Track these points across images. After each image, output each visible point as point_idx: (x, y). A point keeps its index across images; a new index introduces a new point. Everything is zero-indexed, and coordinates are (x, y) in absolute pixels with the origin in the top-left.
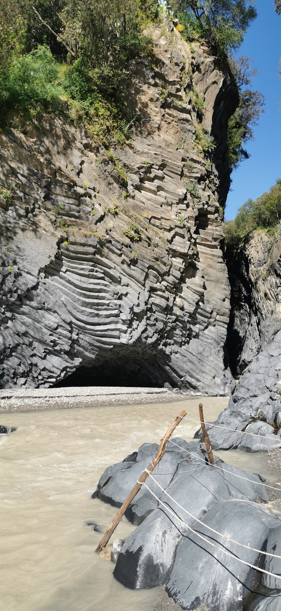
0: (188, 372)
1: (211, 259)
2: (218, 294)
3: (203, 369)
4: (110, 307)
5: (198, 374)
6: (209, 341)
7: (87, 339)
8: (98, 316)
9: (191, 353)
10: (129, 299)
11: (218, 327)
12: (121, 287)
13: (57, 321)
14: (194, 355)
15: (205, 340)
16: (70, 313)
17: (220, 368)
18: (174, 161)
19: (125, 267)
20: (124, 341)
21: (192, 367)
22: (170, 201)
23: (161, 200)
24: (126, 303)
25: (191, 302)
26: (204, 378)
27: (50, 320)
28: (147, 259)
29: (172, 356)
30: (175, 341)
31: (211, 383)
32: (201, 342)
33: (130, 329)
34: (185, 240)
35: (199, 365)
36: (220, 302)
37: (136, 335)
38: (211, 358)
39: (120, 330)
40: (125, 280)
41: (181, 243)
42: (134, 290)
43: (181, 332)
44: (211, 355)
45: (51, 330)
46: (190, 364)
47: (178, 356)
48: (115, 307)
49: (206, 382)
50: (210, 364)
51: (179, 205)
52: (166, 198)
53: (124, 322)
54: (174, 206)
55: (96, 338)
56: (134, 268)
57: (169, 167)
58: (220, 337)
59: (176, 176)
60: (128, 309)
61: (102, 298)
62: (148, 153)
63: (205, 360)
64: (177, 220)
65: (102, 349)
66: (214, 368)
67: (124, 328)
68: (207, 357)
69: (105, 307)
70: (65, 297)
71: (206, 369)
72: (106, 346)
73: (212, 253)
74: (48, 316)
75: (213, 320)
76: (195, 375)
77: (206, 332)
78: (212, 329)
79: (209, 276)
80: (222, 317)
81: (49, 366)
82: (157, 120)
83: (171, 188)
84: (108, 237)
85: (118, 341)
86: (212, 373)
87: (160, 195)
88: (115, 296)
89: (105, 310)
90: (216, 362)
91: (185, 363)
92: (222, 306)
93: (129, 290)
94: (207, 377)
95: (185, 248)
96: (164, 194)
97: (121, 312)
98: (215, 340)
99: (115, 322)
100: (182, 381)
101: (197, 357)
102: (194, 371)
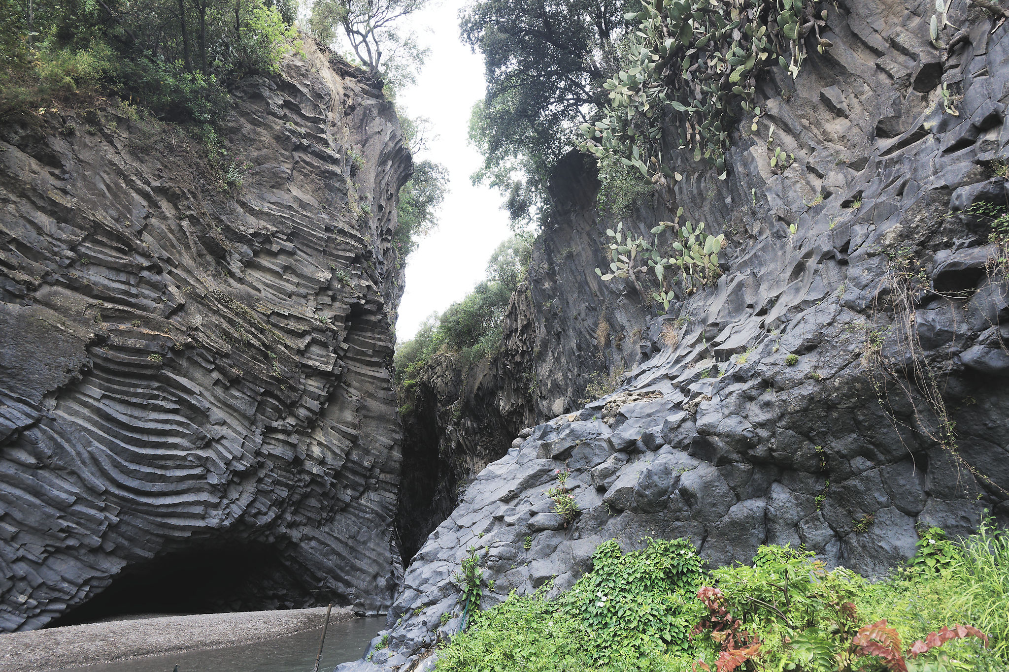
0: (330, 571)
1: (373, 383)
2: (381, 438)
3: (358, 563)
4: (186, 463)
5: (347, 573)
6: (368, 516)
7: (139, 523)
8: (163, 478)
9: (336, 538)
10: (226, 448)
11: (382, 492)
12: (209, 427)
13: (76, 490)
14: (341, 542)
15: (361, 514)
16: (105, 474)
17: (386, 560)
18: (313, 230)
19: (219, 391)
20: (213, 522)
21: (338, 561)
22: (302, 291)
23: (290, 288)
24: (219, 453)
25: (338, 451)
26: (358, 578)
27: (61, 489)
28: (262, 380)
29: (303, 544)
30: (309, 518)
31: (370, 587)
32: (353, 519)
33: (225, 501)
34: (328, 351)
35: (349, 557)
36: (386, 451)
37: (236, 511)
38: (371, 545)
39: (206, 504)
40: (218, 413)
41: (322, 356)
42: (235, 431)
43: (320, 502)
44: (370, 539)
45: (63, 507)
46: (334, 557)
47: (313, 543)
48: (197, 463)
49: (363, 585)
50: (367, 553)
51: (319, 297)
52: (298, 285)
53: (214, 489)
54: (311, 297)
55: (159, 519)
56: (238, 394)
57: (304, 238)
58: (386, 507)
59: (315, 253)
60: (223, 466)
61: (175, 446)
62: (269, 214)
63: (360, 548)
64: (316, 319)
65: (168, 540)
66: (375, 561)
67: (214, 500)
68: (365, 543)
69: (178, 463)
70: (97, 444)
71: (362, 564)
72: (177, 534)
73: (372, 374)
74: (58, 482)
75: (373, 481)
76: (343, 575)
77: (363, 502)
78: (372, 495)
79: (369, 410)
80: (388, 476)
81: (52, 578)
82: (286, 167)
83: (308, 270)
84: (190, 340)
85: (201, 523)
86: (373, 570)
87: (288, 281)
88: (199, 443)
89: (178, 467)
90: (379, 550)
91: (326, 555)
92: (389, 458)
93: (224, 431)
94: (363, 576)
95: (327, 363)
96: (295, 279)
97: (209, 471)
98: (377, 513)
99: (199, 490)
100: (319, 588)
101: (346, 544)
102: (341, 569)
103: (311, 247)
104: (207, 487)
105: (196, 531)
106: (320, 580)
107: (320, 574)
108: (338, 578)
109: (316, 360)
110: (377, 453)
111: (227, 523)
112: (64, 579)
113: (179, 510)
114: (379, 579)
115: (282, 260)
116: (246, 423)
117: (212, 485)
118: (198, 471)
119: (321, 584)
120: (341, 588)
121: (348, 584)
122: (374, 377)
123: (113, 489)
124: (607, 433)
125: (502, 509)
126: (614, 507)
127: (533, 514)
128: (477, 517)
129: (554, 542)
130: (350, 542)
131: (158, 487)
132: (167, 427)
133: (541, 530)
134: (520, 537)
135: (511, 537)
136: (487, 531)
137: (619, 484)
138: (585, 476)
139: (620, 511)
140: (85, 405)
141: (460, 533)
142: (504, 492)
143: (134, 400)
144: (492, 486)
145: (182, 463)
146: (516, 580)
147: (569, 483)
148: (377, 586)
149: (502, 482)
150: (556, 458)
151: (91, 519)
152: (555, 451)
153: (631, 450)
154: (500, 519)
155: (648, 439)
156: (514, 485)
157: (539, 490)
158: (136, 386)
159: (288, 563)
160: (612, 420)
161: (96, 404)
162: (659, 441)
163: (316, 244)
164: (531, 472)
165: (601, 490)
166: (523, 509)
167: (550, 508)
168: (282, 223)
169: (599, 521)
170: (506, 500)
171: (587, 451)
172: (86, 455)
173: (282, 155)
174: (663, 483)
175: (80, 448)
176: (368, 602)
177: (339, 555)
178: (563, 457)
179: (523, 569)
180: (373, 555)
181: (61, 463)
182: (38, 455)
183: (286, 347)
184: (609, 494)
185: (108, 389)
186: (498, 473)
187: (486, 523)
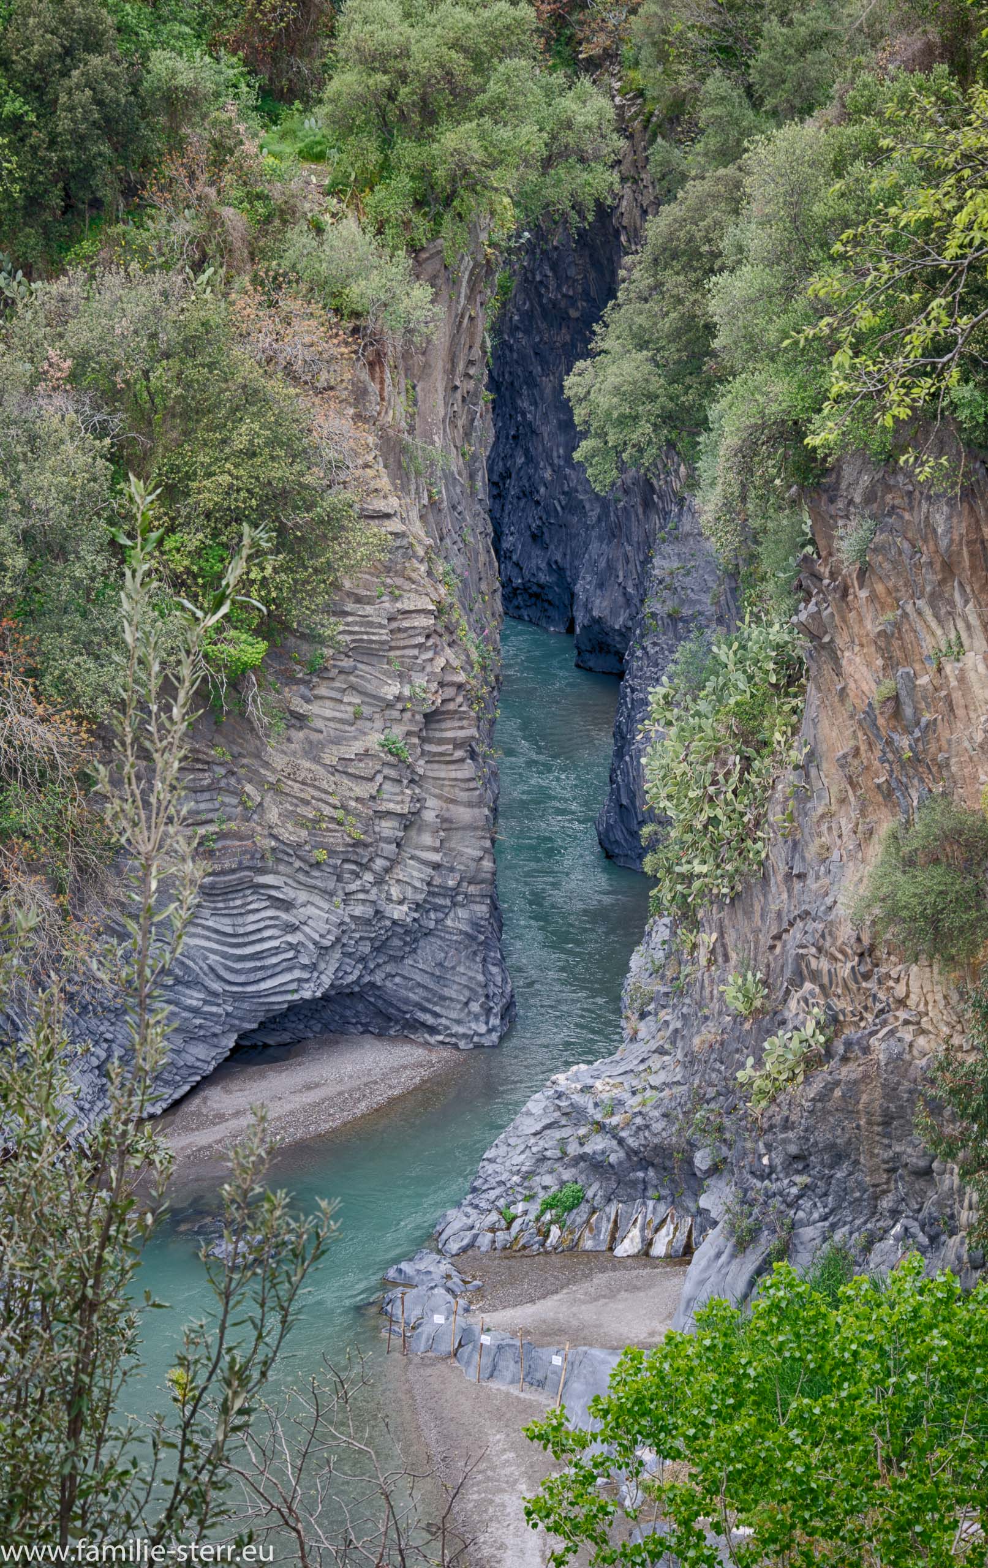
0: (417, 1005)
2: (469, 851)
3: (447, 992)
4: (279, 951)
5: (435, 1004)
6: (455, 938)
7: (246, 1006)
8: (261, 968)
9: (421, 970)
10: (313, 928)
11: (472, 908)
12: (296, 912)
13: (202, 996)
14: (427, 973)
15: (447, 937)
16: (220, 978)
17: (479, 984)
19: (301, 877)
20: (307, 995)
21: (425, 994)
22: (368, 712)
24: (306, 935)
25: (418, 884)
26: (448, 1007)
27: (191, 997)
29: (388, 984)
30: (391, 958)
31: (463, 1014)
32: (439, 942)
33: (316, 974)
35: (436, 987)
36: (473, 865)
37: (326, 981)
38: (461, 969)
39: (299, 980)
40: (302, 896)
41: (394, 795)
42: (318, 907)
44: (459, 963)
45: (196, 1011)
46: (420, 991)
47: (398, 980)
48: (287, 948)
49: (453, 1015)
50: (457, 979)
51: (386, 713)
53: (304, 967)
55: (260, 1000)
58: (476, 925)
59: (378, 659)
60: (311, 946)
61: (267, 939)
63: (448, 976)
64: (386, 751)
65: (269, 1013)
66: (465, 987)
67: (306, 975)
68: (453, 969)
69: (273, 952)
70: (212, 957)
71: (451, 992)
73: (453, 775)
74: (188, 992)
75: (460, 898)
76: (430, 1007)
77: (449, 922)
78: (462, 913)
79: (451, 822)
80: (478, 888)
81: (190, 1060)
85: (296, 997)
86: (464, 996)
87: (349, 704)
88: (289, 930)
89: (272, 956)
90: (470, 974)
91: (411, 989)
92: (478, 870)
93: (311, 910)
94: (453, 1005)
95: (402, 802)
96: (357, 699)
97: (299, 953)
98: (466, 934)
101: (432, 974)
102: (428, 1000)
103: (372, 654)
104: (299, 966)
105: (292, 1004)
106: (404, 1013)
107: (405, 1008)
108: (425, 1010)
109: (389, 802)
110: (463, 868)
111: (318, 994)
112: (198, 1059)
113: (278, 989)
114: (470, 1005)
115: (342, 681)
116: (329, 897)
117: (303, 964)
118: (291, 954)
120: (429, 1019)
121: (436, 1015)
123: (228, 988)
124: (590, 1109)
127: (545, 1149)
128: (519, 1141)
130: (436, 971)
131: (260, 975)
132: (262, 925)
133: (549, 1159)
134: (539, 1160)
140: (202, 927)
142: (534, 1130)
143: (235, 912)
145: (276, 951)
147: (569, 1132)
148: (469, 1012)
150: (563, 1114)
151: (212, 1014)
152: (563, 1111)
154: (529, 1148)
157: (552, 1133)
158: (235, 899)
159: (372, 1000)
160: (595, 1099)
161: (208, 923)
162: (607, 1130)
163: (379, 650)
164: (549, 1121)
166: (541, 1144)
171: (579, 1116)
172: (206, 968)
175: (201, 963)
177: (425, 987)
178: (567, 1114)
180: (462, 981)
181: (189, 978)
183: (357, 799)
185: (218, 909)
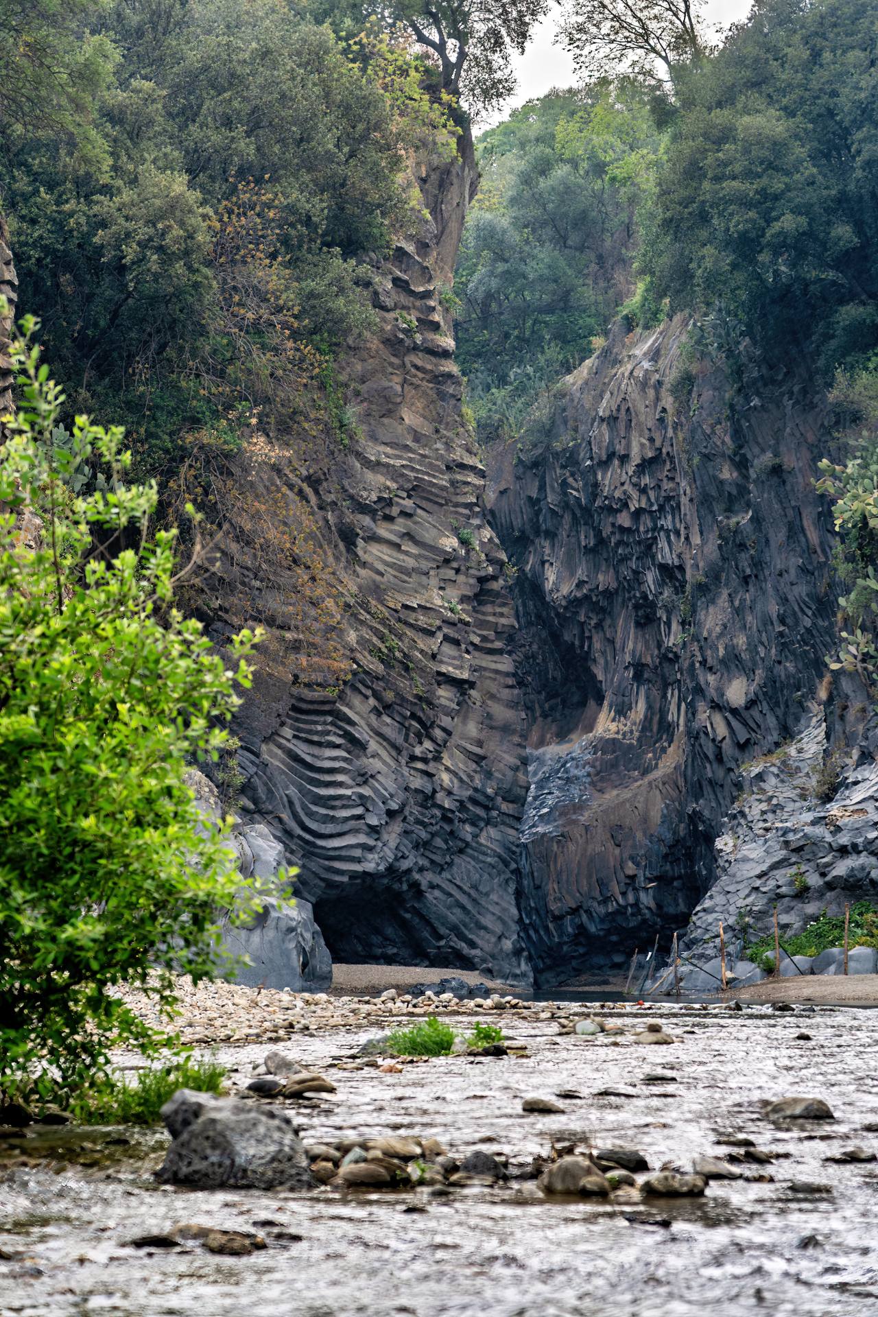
0: (455, 929)
1: (495, 679)
2: (506, 756)
3: (482, 920)
4: (351, 803)
5: (472, 932)
6: (489, 860)
8: (333, 819)
9: (458, 887)
10: (381, 784)
11: (502, 828)
12: (365, 760)
14: (464, 892)
15: (481, 857)
16: (298, 819)
17: (511, 918)
18: (434, 477)
19: (373, 719)
20: (370, 867)
21: (462, 916)
22: (425, 565)
23: (410, 563)
24: (377, 791)
25: (464, 777)
26: (483, 938)
28: (407, 701)
29: (428, 894)
30: (432, 862)
31: (496, 951)
32: (473, 863)
33: (380, 844)
34: (459, 650)
35: (474, 911)
36: (510, 773)
37: (389, 855)
38: (494, 897)
39: (364, 847)
40: (373, 746)
41: (454, 658)
42: (384, 763)
43: (446, 842)
44: (493, 890)
46: (457, 911)
47: (437, 893)
48: (359, 802)
49: (488, 948)
50: (491, 908)
51: (442, 571)
52: (416, 557)
53: (371, 830)
54: (432, 573)
55: (327, 863)
56: (388, 720)
57: (424, 490)
58: (509, 849)
59: (436, 507)
60: (380, 805)
61: (341, 784)
62: (387, 465)
63: (483, 901)
64: (445, 608)
65: (330, 885)
66: (500, 918)
67: (371, 843)
68: (487, 894)
69: (345, 802)
70: (291, 787)
71: (487, 921)
72: (338, 878)
73: (493, 666)
75: (495, 813)
76: (467, 932)
77: (483, 841)
78: (492, 832)
79: (493, 719)
80: (511, 806)
82: (395, 384)
83: (428, 535)
84: (355, 666)
85: (359, 867)
86: (498, 928)
87: (406, 553)
88: (359, 779)
89: (344, 807)
90: (505, 905)
91: (449, 908)
92: (513, 782)
93: (379, 765)
94: (488, 936)
95: (461, 667)
96: (414, 550)
97: (368, 810)
98: (500, 857)
99: (356, 831)
100: (439, 948)
101: (469, 895)
102: (465, 925)
103: (430, 501)
104: (365, 828)
105: (354, 875)
106: (440, 937)
107: (443, 931)
108: (462, 937)
109: (449, 664)
110: (500, 776)
113: (343, 853)
114: (504, 940)
115: (401, 525)
116: (394, 753)
117: (369, 826)
118: (359, 811)
119: (442, 943)
120: (465, 949)
121: (472, 945)
122: (497, 672)
124: (829, 838)
125: (758, 883)
126: (830, 886)
127: (779, 887)
128: (740, 886)
129: (792, 904)
130: (472, 892)
131: (330, 829)
132: (334, 764)
133: (784, 896)
134: (771, 900)
135: (765, 901)
136: (748, 896)
137: (834, 873)
138: (811, 864)
139: (834, 889)
140: (280, 746)
141: (729, 896)
142: (758, 872)
143: (314, 738)
144: (748, 866)
145: (346, 802)
146: (769, 925)
147: (803, 868)
148: (503, 950)
149: (755, 865)
150: (793, 851)
152: (793, 846)
153: (843, 851)
154: (757, 889)
155: (855, 846)
156: (764, 867)
157: (783, 871)
158: (316, 723)
159: (408, 916)
160: (832, 828)
161: (288, 745)
162: (861, 848)
163: (437, 496)
164: (776, 859)
165: (823, 875)
166: (772, 884)
167: (791, 883)
168: (403, 475)
169: (821, 894)
170: (759, 877)
171: (814, 848)
172: (285, 799)
173: (391, 364)
174: (860, 875)
175: (282, 792)
176: (497, 968)
177: (463, 908)
178: (799, 850)
179: (774, 920)
180: (496, 910)
181: (270, 808)
182: (255, 801)
183: (422, 651)
184: (828, 878)
185: (298, 730)
186: (751, 857)
187: (747, 891)
